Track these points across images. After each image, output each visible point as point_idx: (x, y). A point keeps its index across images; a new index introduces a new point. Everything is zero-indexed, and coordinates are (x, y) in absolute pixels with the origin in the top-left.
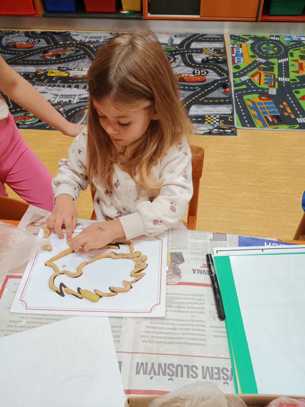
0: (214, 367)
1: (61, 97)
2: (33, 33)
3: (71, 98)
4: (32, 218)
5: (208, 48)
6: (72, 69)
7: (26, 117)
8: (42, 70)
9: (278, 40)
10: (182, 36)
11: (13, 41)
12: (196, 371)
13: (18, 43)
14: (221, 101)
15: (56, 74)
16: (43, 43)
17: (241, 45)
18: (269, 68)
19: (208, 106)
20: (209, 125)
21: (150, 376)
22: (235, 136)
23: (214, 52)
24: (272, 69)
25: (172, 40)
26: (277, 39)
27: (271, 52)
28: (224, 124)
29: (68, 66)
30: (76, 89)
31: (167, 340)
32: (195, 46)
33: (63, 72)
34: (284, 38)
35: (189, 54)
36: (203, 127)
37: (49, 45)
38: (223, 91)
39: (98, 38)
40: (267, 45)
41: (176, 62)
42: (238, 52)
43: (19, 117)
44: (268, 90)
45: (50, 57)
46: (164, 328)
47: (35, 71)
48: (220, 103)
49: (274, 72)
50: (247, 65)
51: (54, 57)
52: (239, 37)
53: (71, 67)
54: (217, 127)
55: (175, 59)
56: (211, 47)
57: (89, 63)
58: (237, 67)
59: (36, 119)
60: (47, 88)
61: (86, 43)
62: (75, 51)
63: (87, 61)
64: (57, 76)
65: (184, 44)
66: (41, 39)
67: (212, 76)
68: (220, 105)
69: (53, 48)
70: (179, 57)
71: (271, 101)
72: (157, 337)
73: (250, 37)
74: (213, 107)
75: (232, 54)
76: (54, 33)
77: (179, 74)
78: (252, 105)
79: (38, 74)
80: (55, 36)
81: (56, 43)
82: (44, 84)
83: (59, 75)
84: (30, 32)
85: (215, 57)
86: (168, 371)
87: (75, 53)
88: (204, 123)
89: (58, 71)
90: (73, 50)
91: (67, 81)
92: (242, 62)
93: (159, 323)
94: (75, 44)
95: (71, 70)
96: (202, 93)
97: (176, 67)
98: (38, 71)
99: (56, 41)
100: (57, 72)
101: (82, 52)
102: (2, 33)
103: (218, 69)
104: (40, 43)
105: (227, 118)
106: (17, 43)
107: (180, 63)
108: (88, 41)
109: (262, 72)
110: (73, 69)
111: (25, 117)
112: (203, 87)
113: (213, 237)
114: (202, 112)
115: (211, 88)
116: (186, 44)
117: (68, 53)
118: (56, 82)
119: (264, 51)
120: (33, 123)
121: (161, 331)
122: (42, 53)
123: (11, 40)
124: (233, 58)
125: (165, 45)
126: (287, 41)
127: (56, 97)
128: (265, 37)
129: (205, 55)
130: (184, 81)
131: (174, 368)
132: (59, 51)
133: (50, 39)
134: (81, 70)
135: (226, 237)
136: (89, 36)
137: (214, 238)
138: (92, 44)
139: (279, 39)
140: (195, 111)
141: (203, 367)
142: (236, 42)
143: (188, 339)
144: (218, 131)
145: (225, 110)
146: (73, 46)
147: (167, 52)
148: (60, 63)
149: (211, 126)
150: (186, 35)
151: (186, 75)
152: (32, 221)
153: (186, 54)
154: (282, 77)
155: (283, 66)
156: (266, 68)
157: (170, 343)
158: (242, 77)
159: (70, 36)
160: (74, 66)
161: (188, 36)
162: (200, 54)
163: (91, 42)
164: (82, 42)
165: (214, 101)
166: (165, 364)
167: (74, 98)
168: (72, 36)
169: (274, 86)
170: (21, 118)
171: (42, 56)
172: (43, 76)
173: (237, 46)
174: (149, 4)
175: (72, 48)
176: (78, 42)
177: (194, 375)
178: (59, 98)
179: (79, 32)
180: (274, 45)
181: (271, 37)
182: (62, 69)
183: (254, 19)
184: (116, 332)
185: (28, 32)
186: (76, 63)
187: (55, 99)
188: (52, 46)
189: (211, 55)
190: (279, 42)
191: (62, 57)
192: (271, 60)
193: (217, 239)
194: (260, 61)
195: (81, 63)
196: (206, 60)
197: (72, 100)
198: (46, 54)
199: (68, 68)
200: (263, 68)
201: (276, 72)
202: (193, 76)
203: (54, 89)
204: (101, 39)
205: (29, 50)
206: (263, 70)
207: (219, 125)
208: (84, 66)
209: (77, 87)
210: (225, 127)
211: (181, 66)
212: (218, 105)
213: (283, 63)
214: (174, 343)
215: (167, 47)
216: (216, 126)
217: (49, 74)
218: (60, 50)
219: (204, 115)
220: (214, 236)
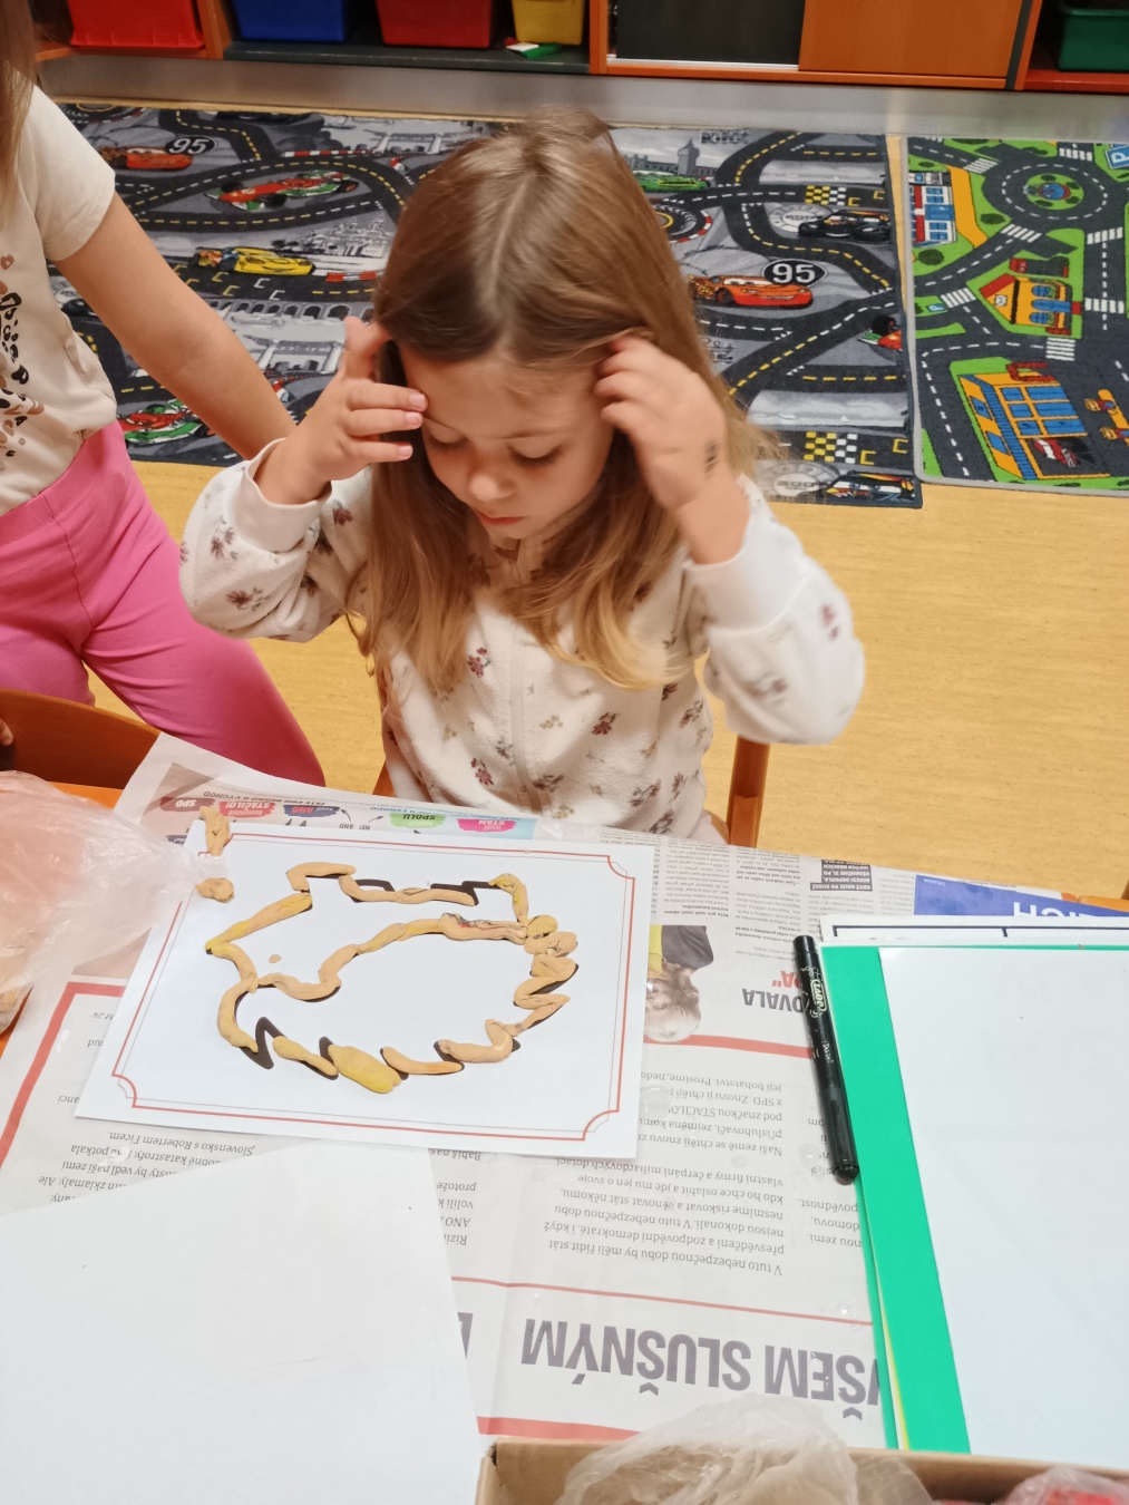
0: (810, 1350)
1: (283, 348)
2: (190, 116)
3: (317, 353)
4: (165, 782)
5: (826, 184)
6: (323, 248)
7: (155, 420)
8: (217, 250)
9: (1086, 161)
10: (731, 139)
11: (116, 144)
12: (744, 1363)
13: (135, 153)
14: (867, 379)
15: (268, 265)
16: (223, 155)
17: (947, 175)
18: (1050, 262)
19: (815, 395)
20: (819, 465)
21: (573, 1374)
22: (915, 508)
23: (846, 200)
24: (1062, 268)
25: (694, 153)
26: (1083, 158)
27: (1060, 205)
28: (875, 465)
29: (309, 239)
30: (336, 321)
31: (639, 1246)
32: (777, 175)
33: (291, 260)
34: (1110, 154)
35: (752, 205)
36: (797, 472)
37: (244, 161)
38: (874, 342)
39: (421, 141)
40: (1043, 178)
41: (707, 231)
42: (935, 199)
43: (129, 416)
44: (1045, 345)
45: (247, 203)
46: (631, 1201)
47: (190, 255)
48: (862, 388)
49: (1067, 276)
50: (969, 249)
51: (262, 205)
52: (941, 147)
53: (320, 242)
54: (849, 473)
55: (702, 221)
56: (836, 179)
57: (387, 230)
58: (930, 257)
59: (190, 425)
60: (233, 314)
61: (378, 158)
62: (337, 183)
63: (381, 221)
64: (271, 272)
65: (737, 168)
66: (216, 140)
67: (836, 286)
68: (862, 395)
69: (260, 174)
70: (716, 215)
71: (1055, 384)
72: (602, 1232)
73: (982, 145)
74: (834, 400)
75: (913, 207)
76: (265, 118)
77: (716, 277)
78: (980, 397)
79: (203, 264)
80: (266, 128)
81: (271, 156)
82: (220, 302)
83: (277, 270)
84: (178, 114)
85: (851, 219)
86: (639, 1357)
87: (338, 191)
88: (802, 458)
89: (273, 256)
90: (330, 181)
91: (308, 293)
92: (950, 238)
93: (611, 1182)
94: (339, 161)
95: (321, 252)
96: (798, 347)
97: (704, 251)
98: (203, 254)
99: (272, 147)
100: (272, 261)
101: (363, 189)
102: (79, 115)
103: (858, 263)
104: (212, 152)
105: (888, 444)
106: (130, 151)
107: (718, 235)
108: (386, 150)
109: (1023, 278)
110: (327, 251)
111: (148, 417)
112: (802, 328)
113: (823, 876)
114: (793, 417)
115: (830, 329)
116: (743, 167)
117: (311, 192)
118: (266, 296)
119: (1033, 199)
120: (178, 440)
121: (617, 1209)
122: (218, 189)
123: (107, 138)
124: (918, 224)
125: (667, 170)
126: (1119, 164)
127: (263, 347)
128: (1040, 148)
129: (814, 209)
130: (733, 304)
131: (664, 1347)
132: (280, 182)
133: (248, 139)
134: (358, 254)
135: (870, 877)
136: (389, 133)
137: (826, 880)
138: (400, 161)
139: (1089, 157)
140: (768, 415)
141: (770, 1351)
142: (932, 165)
143: (716, 1242)
144: (851, 490)
145: (879, 412)
146: (331, 167)
147: (672, 194)
148: (283, 226)
149: (826, 469)
150: (745, 135)
151: (742, 282)
152: (166, 792)
153: (744, 205)
154: (1100, 297)
155: (1104, 255)
156: (1041, 261)
157: (652, 1256)
158: (949, 295)
159: (323, 130)
160: (333, 238)
161: (751, 140)
162: (796, 206)
163: (398, 152)
164: (364, 152)
165: (840, 380)
166: (630, 1333)
167: (329, 355)
168: (331, 130)
169: (1067, 331)
170: (136, 422)
171: (219, 200)
172: (220, 273)
173: (933, 178)
174: (613, 21)
175: (326, 175)
176: (350, 152)
177: (736, 1378)
178: (274, 353)
179: (353, 117)
180: (1070, 180)
181: (1062, 150)
182: (287, 248)
183: (1001, 83)
184: (453, 1204)
185: (172, 112)
186: (339, 229)
187: (259, 355)
188: (256, 165)
189: (835, 211)
190: (1091, 166)
191: (290, 204)
192: (1058, 235)
193: (835, 883)
194: (1017, 236)
195: (358, 227)
196: (814, 227)
197: (320, 359)
198: (235, 194)
199: (310, 245)
200: (1028, 262)
201: (1076, 278)
202: (766, 287)
203: (258, 319)
204: (432, 142)
205: (174, 179)
206: (1026, 271)
207: (858, 468)
208: (367, 239)
209: (339, 313)
210: (877, 474)
211: (722, 247)
212: (856, 394)
213: (1104, 246)
214: (664, 1257)
215: (674, 179)
216: (843, 472)
217: (241, 263)
218: (282, 182)
219: (799, 429)
220: (826, 873)
